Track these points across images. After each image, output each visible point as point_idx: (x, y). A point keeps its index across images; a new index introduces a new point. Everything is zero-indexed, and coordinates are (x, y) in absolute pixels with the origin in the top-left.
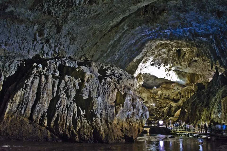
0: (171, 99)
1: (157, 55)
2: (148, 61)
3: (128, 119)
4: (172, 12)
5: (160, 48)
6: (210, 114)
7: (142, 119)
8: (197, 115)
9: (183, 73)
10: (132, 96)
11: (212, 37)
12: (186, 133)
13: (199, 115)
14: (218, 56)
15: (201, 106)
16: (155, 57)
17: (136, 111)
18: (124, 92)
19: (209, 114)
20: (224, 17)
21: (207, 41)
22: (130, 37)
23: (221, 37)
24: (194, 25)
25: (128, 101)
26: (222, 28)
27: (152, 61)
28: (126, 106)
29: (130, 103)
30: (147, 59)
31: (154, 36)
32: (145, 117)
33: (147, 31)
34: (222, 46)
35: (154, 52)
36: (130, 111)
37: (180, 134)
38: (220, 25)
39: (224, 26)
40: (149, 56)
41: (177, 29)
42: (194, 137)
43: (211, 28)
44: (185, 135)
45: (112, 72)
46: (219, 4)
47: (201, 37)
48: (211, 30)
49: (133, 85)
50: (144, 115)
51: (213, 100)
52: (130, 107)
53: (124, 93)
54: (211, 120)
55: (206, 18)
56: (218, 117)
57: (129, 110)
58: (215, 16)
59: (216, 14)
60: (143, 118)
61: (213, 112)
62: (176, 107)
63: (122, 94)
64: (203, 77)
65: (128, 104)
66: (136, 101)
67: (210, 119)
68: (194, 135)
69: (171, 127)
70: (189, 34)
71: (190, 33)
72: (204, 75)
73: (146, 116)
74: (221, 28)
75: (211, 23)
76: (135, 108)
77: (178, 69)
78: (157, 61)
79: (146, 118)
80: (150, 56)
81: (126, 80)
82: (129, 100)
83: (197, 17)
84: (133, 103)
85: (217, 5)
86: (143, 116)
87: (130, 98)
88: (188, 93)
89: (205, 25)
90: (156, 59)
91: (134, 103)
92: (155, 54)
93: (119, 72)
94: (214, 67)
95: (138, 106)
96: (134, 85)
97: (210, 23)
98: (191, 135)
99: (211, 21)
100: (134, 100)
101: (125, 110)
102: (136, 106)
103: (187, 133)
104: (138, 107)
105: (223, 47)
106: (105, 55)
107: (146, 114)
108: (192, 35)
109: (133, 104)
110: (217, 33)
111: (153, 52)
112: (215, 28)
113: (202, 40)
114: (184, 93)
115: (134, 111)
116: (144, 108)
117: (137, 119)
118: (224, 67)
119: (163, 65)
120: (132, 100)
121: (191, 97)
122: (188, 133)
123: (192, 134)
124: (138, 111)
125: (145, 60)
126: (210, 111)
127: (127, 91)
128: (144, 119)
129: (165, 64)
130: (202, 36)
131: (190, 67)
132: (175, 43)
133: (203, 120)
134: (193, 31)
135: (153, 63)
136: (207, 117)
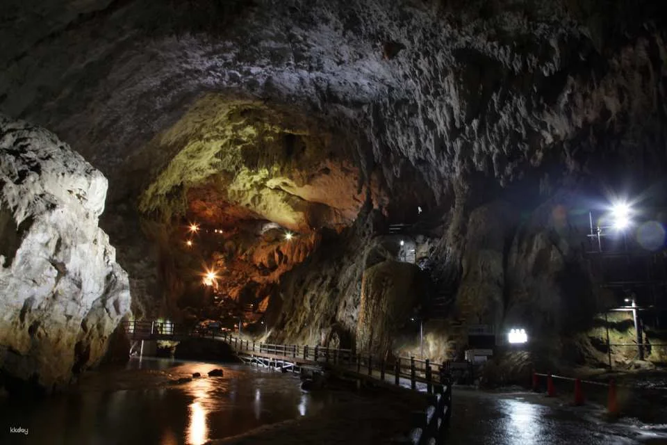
0: (255, 265)
1: (231, 141)
2: (206, 153)
3: (27, 315)
4: (274, 16)
5: (241, 121)
6: (336, 310)
7: (103, 315)
8: (305, 309)
9: (294, 198)
10: (59, 232)
11: (368, 110)
12: (267, 358)
13: (309, 309)
14: (376, 161)
15: (320, 285)
16: (225, 146)
17: (70, 287)
18: (28, 214)
19: (333, 310)
20: (401, 59)
21: (356, 117)
22: (142, 64)
23: (389, 114)
24: (327, 68)
25: (37, 247)
26: (393, 89)
27: (217, 156)
28: (23, 263)
29: (45, 256)
30: (203, 146)
31: (218, 77)
32: (112, 310)
33: (199, 59)
34: (388, 137)
35: (224, 131)
36: (39, 286)
37: (254, 361)
38: (389, 80)
39: (399, 86)
40: (208, 140)
41: (282, 71)
42: (284, 370)
43: (369, 84)
44: (266, 363)
45: (21, 143)
46: (391, 18)
47: (341, 103)
48: (368, 92)
49: (84, 199)
50: (110, 302)
51: (349, 273)
52: (41, 270)
53: (26, 219)
54: (334, 324)
55: (358, 54)
56: (353, 317)
57: (34, 281)
58: (380, 52)
59: (382, 47)
60: (108, 311)
61: (343, 303)
62: (265, 285)
63: (15, 219)
64: (341, 215)
65: (33, 259)
66: (67, 250)
67: (334, 320)
68: (287, 365)
69: (236, 339)
70: (313, 90)
71: (318, 88)
72: (343, 210)
73: (116, 304)
74: (391, 89)
75: (371, 71)
76: (65, 275)
77: (283, 188)
78: (231, 157)
79: (118, 312)
80: (212, 140)
81: (58, 176)
82: (41, 244)
83: (337, 44)
84: (55, 258)
85: (386, 19)
86: (107, 306)
87: (46, 238)
88: (300, 252)
89: (356, 73)
90: (227, 150)
91: (60, 258)
92: (227, 137)
93: (47, 149)
94: (364, 189)
95: (75, 269)
96: (85, 197)
97: (367, 71)
98: (279, 365)
99: (370, 65)
100: (62, 248)
101: (13, 281)
102: (65, 268)
103: (271, 359)
104: (76, 274)
105: (390, 140)
106: (52, 103)
107: (120, 299)
108: (320, 96)
109: (56, 261)
110: (380, 102)
111: (221, 128)
112: (377, 86)
113: (343, 115)
114: (290, 251)
115: (58, 286)
116: (116, 277)
117: (69, 313)
118: (389, 194)
119: (247, 171)
120: (53, 244)
121: (304, 260)
122: (273, 359)
123: (282, 362)
124: (75, 287)
125: (195, 149)
126: (337, 300)
127: (41, 213)
128: (109, 315)
129: (250, 168)
130: (345, 103)
131: (311, 185)
132: (279, 112)
133: (316, 324)
134: (324, 85)
135: (219, 160)
136: (327, 317)
